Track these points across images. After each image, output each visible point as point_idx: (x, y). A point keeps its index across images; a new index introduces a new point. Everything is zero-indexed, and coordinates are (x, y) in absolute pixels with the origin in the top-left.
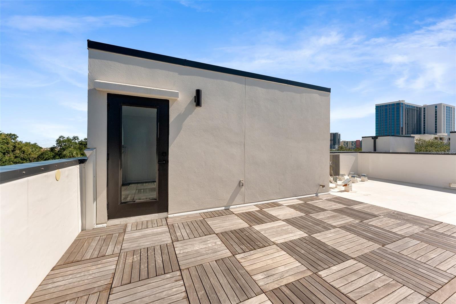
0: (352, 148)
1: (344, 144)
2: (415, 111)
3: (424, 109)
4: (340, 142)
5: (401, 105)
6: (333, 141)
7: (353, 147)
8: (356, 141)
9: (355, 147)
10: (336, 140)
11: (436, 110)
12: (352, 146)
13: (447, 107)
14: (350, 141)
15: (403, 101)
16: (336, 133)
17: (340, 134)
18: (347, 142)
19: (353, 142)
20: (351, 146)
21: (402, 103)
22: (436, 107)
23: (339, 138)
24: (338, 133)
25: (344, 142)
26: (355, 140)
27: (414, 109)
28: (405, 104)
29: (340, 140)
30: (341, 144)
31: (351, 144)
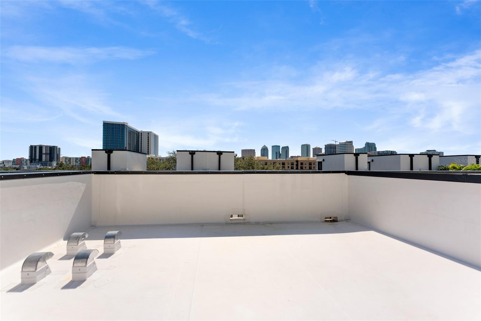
0: (75, 165)
1: (65, 161)
2: (135, 134)
3: (141, 133)
4: (60, 157)
5: (125, 126)
6: (48, 156)
7: (77, 165)
8: (81, 158)
9: (79, 165)
10: (54, 154)
11: (148, 136)
12: (77, 163)
13: (154, 135)
14: (74, 158)
15: (126, 123)
16: (55, 146)
17: (60, 148)
18: (70, 158)
19: (77, 159)
20: (75, 163)
21: (126, 125)
22: (148, 134)
23: (58, 153)
24: (56, 147)
25: (66, 158)
26: (79, 156)
27: (135, 133)
28: (129, 126)
29: (59, 156)
30: (61, 161)
31: (74, 161)
